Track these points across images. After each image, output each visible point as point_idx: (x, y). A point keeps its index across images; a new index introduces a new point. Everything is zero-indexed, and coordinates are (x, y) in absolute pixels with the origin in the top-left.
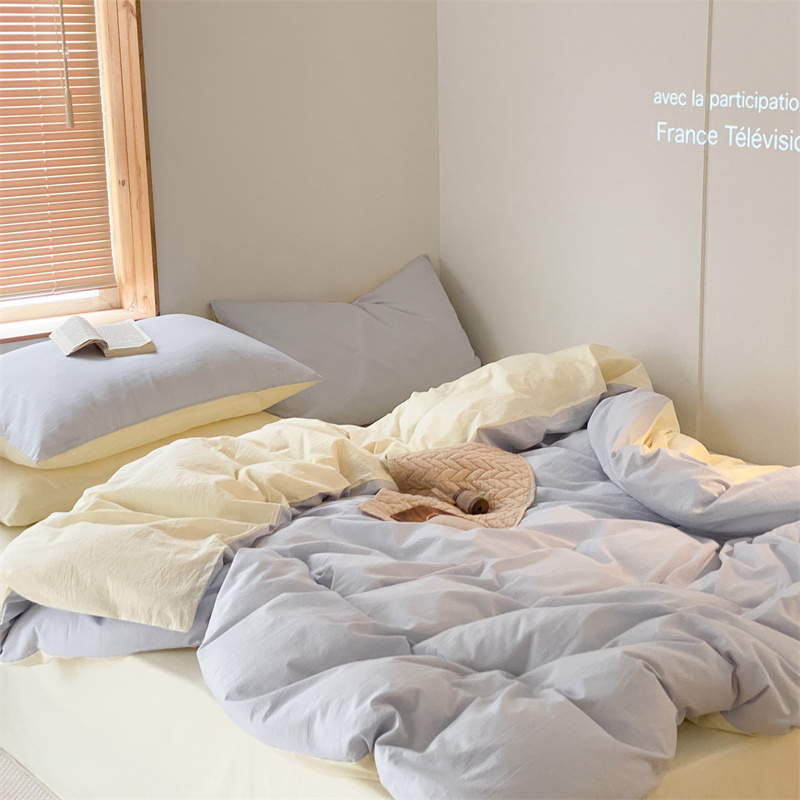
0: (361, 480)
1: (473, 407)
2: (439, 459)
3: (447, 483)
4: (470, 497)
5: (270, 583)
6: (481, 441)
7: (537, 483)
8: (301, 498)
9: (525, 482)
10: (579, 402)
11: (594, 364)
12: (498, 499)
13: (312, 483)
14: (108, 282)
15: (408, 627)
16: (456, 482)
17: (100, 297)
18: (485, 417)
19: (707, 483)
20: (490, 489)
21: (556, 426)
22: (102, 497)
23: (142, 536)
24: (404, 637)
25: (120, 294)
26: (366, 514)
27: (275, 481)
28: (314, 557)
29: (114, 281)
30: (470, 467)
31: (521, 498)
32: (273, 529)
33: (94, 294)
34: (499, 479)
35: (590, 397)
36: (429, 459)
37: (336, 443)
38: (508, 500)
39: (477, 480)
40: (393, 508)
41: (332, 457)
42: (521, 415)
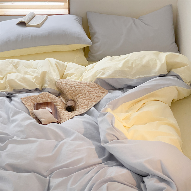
0: (45, 87)
1: (102, 69)
2: (71, 86)
3: (68, 95)
4: (70, 103)
12: (79, 107)
13: (22, 84)
18: (102, 74)
20: (80, 102)
27: (11, 82)
30: (79, 92)
33: (63, 4)
34: (84, 100)
35: (154, 75)
37: (44, 72)
39: (78, 97)
40: (41, 100)
41: (39, 76)
42: (117, 76)
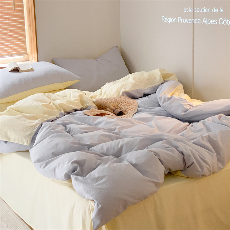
0: (86, 106)
1: (122, 86)
2: (110, 100)
3: (112, 107)
4: (118, 111)
5: (51, 131)
6: (123, 95)
7: (138, 107)
8: (68, 110)
9: (135, 107)
10: (154, 85)
11: (160, 74)
12: (126, 111)
13: (71, 106)
14: (25, 54)
15: (88, 144)
16: (114, 107)
17: (23, 58)
18: (125, 89)
19: (186, 105)
20: (124, 108)
21: (147, 92)
22: (11, 108)
23: (19, 118)
24: (86, 146)
25: (29, 57)
26: (85, 114)
27: (60, 105)
28: (68, 126)
29: (27, 53)
30: (119, 102)
31: (133, 111)
32: (57, 118)
33: (22, 57)
34: (127, 106)
35: (158, 83)
36: (107, 100)
37: (80, 95)
38: (129, 112)
39: (120, 106)
40: (94, 113)
41: (78, 99)
42: (136, 88)
